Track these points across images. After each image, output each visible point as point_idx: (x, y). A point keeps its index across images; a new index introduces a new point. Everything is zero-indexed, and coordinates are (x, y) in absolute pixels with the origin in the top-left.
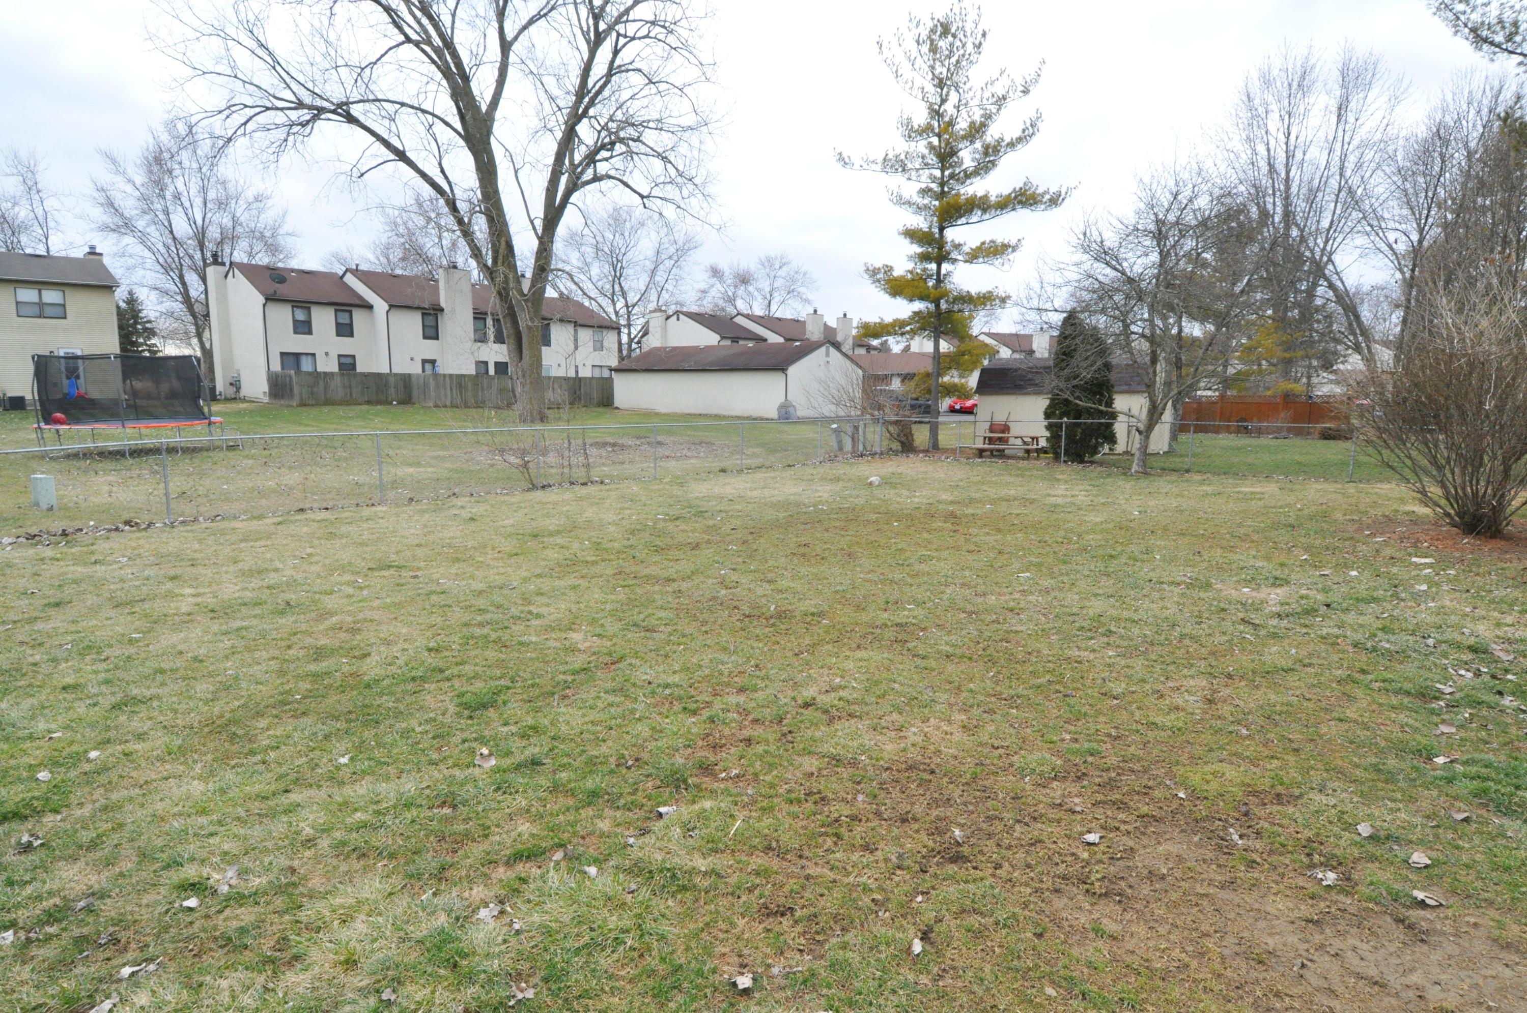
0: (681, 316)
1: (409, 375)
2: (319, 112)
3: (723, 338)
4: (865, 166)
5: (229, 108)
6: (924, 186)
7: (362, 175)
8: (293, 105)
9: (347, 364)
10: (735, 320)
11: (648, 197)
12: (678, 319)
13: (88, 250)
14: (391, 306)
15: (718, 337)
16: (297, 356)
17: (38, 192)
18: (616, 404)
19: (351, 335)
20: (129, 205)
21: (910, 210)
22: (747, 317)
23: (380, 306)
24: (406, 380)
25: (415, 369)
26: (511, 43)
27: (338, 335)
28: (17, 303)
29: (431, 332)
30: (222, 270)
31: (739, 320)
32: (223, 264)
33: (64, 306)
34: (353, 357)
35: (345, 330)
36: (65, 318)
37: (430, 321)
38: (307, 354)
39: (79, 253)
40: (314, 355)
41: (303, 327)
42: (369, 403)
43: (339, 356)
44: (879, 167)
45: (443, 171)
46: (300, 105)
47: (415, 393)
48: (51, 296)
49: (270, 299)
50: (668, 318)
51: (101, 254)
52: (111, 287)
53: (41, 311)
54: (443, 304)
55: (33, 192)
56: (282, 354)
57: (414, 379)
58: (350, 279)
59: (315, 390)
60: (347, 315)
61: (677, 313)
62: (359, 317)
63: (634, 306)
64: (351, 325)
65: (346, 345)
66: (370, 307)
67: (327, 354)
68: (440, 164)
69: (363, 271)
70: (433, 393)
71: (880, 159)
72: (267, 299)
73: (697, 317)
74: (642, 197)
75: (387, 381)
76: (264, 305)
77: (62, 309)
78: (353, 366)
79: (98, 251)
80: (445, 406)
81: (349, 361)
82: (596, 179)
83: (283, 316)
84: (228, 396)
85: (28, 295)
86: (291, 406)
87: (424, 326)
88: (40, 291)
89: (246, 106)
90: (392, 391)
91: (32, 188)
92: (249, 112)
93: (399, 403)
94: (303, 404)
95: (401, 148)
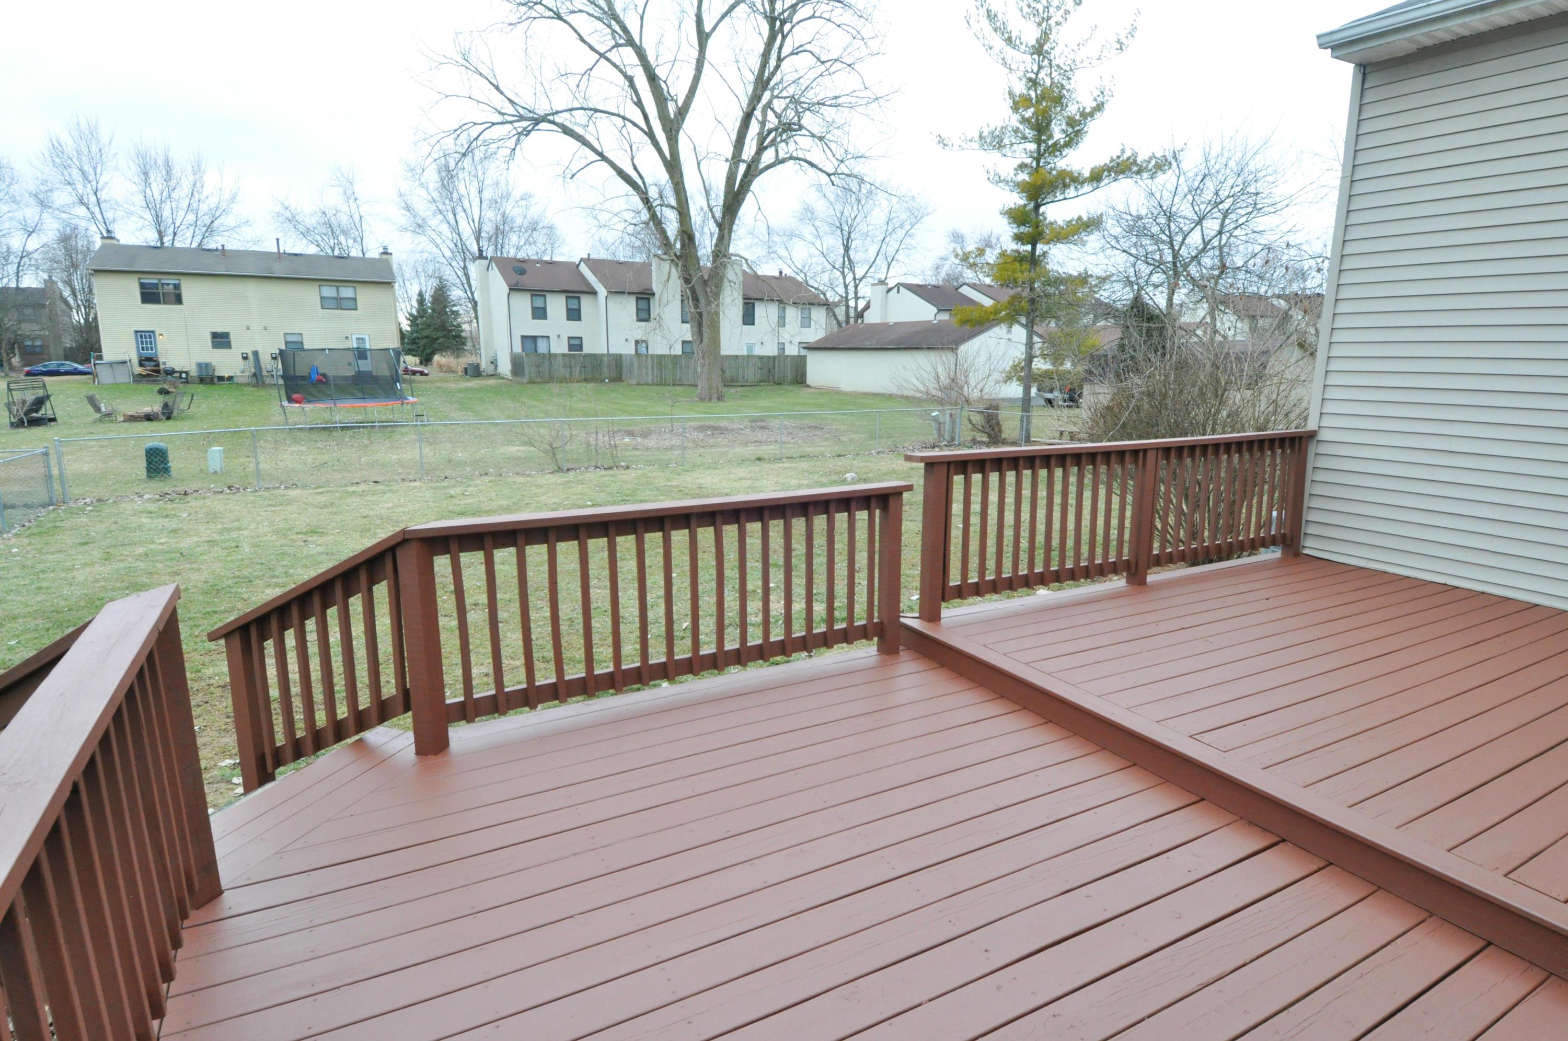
0: (902, 289)
1: (621, 355)
2: (537, 121)
3: (940, 310)
4: (964, 145)
5: (461, 127)
6: (1019, 162)
7: (573, 176)
8: (516, 118)
9: (576, 344)
10: (961, 290)
11: (834, 174)
12: (898, 292)
13: (382, 250)
14: (610, 292)
15: (935, 310)
16: (534, 338)
17: (356, 200)
18: (809, 382)
19: (579, 319)
20: (422, 207)
21: (1007, 188)
22: (973, 286)
23: (602, 291)
24: (617, 360)
25: (629, 350)
26: (708, 36)
27: (569, 319)
28: (322, 298)
29: (644, 315)
30: (486, 262)
31: (965, 290)
32: (486, 258)
33: (355, 299)
34: (581, 338)
35: (574, 314)
36: (356, 309)
37: (643, 304)
38: (543, 337)
39: (374, 253)
40: (548, 337)
41: (540, 313)
42: (586, 380)
43: (569, 338)
44: (976, 145)
45: (635, 169)
46: (521, 118)
47: (625, 371)
48: (347, 292)
49: (514, 289)
50: (889, 290)
51: (391, 254)
52: (389, 283)
53: (339, 304)
54: (655, 289)
55: (352, 201)
56: (523, 337)
57: (624, 358)
58: (584, 269)
59: (541, 369)
60: (576, 301)
61: (898, 286)
62: (586, 303)
63: (861, 280)
64: (579, 310)
65: (574, 328)
66: (594, 293)
67: (559, 336)
68: (632, 160)
69: (594, 260)
70: (636, 372)
71: (977, 138)
72: (510, 289)
73: (919, 290)
74: (829, 175)
75: (601, 361)
76: (509, 294)
77: (353, 302)
78: (580, 347)
79: (389, 251)
80: (648, 384)
81: (577, 342)
82: (779, 161)
83: (523, 303)
84: (490, 373)
85: (329, 291)
86: (522, 383)
87: (638, 309)
88: (337, 287)
89: (475, 124)
90: (605, 370)
91: (350, 196)
92: (480, 128)
93: (610, 381)
94: (532, 382)
95: (600, 150)
